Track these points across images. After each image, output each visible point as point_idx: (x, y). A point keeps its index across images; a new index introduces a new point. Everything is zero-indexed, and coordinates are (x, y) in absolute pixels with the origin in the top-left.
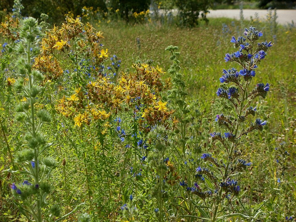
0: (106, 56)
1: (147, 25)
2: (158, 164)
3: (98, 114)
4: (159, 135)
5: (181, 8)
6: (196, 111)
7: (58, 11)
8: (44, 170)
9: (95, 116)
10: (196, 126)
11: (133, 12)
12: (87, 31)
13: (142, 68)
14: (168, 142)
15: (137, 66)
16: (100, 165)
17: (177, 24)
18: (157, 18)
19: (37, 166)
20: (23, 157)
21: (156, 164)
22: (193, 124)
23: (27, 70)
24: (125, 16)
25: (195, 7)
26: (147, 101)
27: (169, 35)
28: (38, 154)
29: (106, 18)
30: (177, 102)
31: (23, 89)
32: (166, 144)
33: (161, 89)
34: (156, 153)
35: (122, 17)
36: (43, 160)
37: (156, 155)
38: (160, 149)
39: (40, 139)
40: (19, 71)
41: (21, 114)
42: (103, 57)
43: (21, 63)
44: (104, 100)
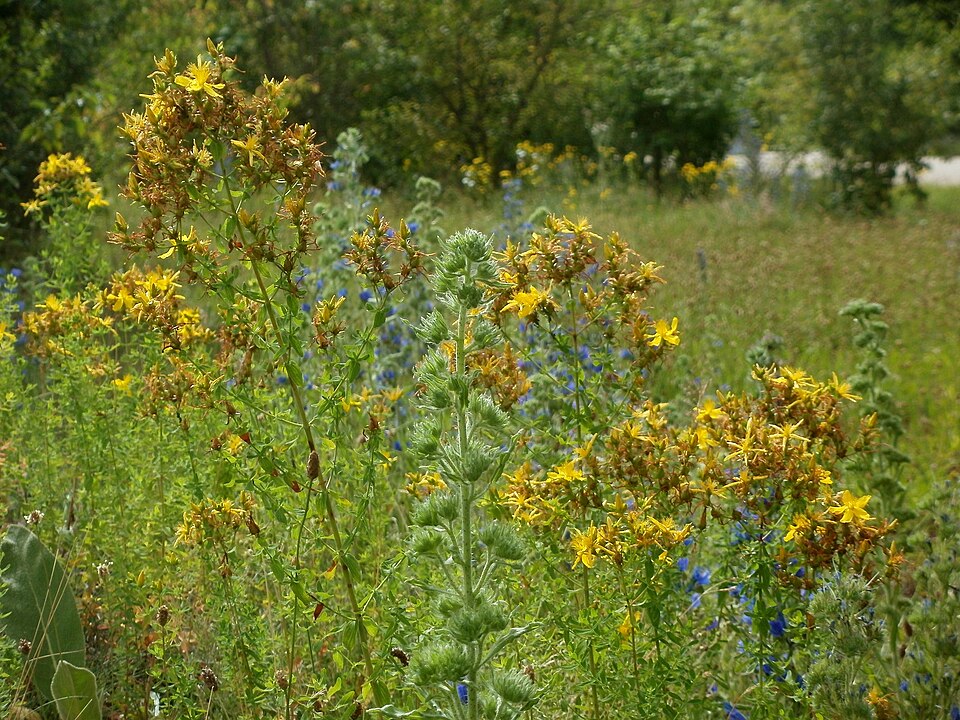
0: (674, 340)
1: (725, 205)
2: (839, 697)
3: (651, 528)
4: (847, 603)
5: (838, 154)
6: (942, 517)
7: (439, 156)
8: (497, 710)
9: (640, 536)
10: (942, 566)
11: (681, 162)
12: (611, 260)
13: (785, 381)
14: (874, 628)
15: (767, 372)
16: (653, 693)
17: (822, 204)
18: (756, 182)
19: (474, 699)
20: (433, 670)
21: (834, 697)
22: (932, 561)
23: (455, 397)
24: (650, 174)
25: (883, 151)
26: (805, 492)
27: (801, 239)
28: (480, 659)
29: (592, 178)
30: (876, 485)
31: (441, 455)
32: (869, 633)
33: (845, 451)
34: (836, 661)
35: (642, 176)
36: (496, 682)
37: (834, 669)
38: (851, 650)
39: (490, 613)
40: (429, 398)
41: (431, 534)
42: (664, 343)
43: (434, 372)
44: (666, 483)
